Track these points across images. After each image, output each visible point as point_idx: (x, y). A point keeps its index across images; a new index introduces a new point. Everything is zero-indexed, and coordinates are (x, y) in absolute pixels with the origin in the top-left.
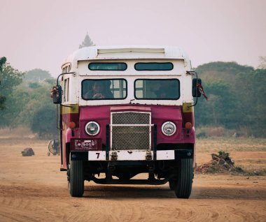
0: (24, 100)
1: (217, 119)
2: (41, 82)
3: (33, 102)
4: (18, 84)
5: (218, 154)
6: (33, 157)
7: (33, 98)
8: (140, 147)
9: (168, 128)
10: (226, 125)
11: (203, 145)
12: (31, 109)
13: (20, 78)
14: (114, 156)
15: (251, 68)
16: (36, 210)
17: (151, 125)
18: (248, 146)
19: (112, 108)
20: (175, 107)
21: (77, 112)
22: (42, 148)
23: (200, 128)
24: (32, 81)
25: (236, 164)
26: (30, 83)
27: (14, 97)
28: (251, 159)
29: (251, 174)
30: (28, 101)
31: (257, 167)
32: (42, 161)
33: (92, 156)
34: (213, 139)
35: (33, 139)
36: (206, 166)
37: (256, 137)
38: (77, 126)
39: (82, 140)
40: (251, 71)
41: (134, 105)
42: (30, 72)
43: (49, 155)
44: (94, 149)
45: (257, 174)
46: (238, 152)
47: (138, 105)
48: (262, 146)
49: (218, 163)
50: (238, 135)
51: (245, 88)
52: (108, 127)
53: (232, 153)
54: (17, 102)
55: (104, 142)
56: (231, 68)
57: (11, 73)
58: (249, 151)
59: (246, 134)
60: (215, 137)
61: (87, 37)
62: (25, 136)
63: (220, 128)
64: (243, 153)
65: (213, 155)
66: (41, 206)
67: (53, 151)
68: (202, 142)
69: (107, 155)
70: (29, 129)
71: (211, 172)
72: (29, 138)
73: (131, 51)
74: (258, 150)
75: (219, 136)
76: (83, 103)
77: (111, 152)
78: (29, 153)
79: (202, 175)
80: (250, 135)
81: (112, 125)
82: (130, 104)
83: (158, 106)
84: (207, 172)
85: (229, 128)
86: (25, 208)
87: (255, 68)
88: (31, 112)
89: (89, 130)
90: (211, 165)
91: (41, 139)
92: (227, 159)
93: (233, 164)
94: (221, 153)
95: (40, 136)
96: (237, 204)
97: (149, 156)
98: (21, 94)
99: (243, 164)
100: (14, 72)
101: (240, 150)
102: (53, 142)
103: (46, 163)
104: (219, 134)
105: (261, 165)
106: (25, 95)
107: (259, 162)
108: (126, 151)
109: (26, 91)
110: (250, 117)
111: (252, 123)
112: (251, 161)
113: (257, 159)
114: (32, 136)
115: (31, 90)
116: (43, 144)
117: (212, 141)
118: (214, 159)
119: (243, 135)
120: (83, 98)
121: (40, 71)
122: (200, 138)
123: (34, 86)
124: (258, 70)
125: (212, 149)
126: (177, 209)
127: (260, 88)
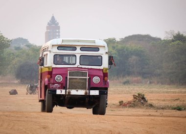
0: (11, 58)
1: (137, 72)
2: (22, 46)
3: (17, 59)
4: (8, 47)
5: (137, 95)
6: (16, 95)
7: (17, 56)
8: (82, 89)
9: (96, 80)
10: (143, 76)
11: (127, 89)
12: (16, 64)
13: (9, 43)
14: (69, 92)
15: (160, 39)
16: (18, 130)
17: (88, 77)
18: (157, 90)
19: (69, 69)
20: (99, 70)
21: (51, 70)
22: (22, 90)
23: (126, 78)
24: (17, 45)
25: (149, 102)
26: (15, 47)
27: (5, 56)
28: (159, 98)
29: (158, 108)
30: (13, 59)
31: (163, 104)
32: (23, 98)
33: (58, 92)
34: (134, 85)
35: (16, 84)
36: (129, 103)
37: (162, 84)
38: (51, 77)
39: (54, 84)
40: (160, 41)
41: (79, 68)
42: (15, 40)
43: (27, 94)
44: (59, 88)
45: (163, 109)
46: (150, 94)
47: (81, 68)
48: (166, 90)
49: (137, 100)
50: (151, 83)
51: (155, 52)
52: (67, 78)
53: (146, 94)
54: (6, 59)
55: (64, 85)
56: (147, 39)
57: (3, 40)
58: (157, 93)
59: (156, 82)
60: (135, 84)
61: (53, 18)
62: (12, 82)
63: (139, 78)
64: (154, 94)
65: (134, 96)
66: (21, 128)
67: (30, 91)
68: (127, 87)
69: (66, 92)
70: (14, 77)
71: (132, 107)
72: (14, 83)
73: (78, 41)
74: (164, 92)
75: (138, 83)
76: (54, 66)
77: (67, 90)
78: (14, 93)
79: (126, 109)
80: (158, 83)
81: (68, 77)
82: (77, 67)
83: (91, 69)
84: (130, 107)
85: (145, 78)
86: (11, 129)
87: (162, 39)
88: (16, 66)
89: (57, 79)
90: (133, 102)
91: (22, 84)
92: (143, 98)
93: (147, 101)
94: (139, 94)
95: (21, 81)
96: (149, 128)
97: (86, 93)
98: (9, 54)
99: (153, 102)
100: (5, 39)
101: (152, 92)
102: (30, 86)
103: (24, 99)
104: (138, 82)
105: (166, 102)
106: (12, 55)
107: (164, 100)
108: (75, 90)
109: (12, 52)
110: (158, 71)
111: (159, 75)
112: (158, 100)
113: (163, 99)
114: (16, 82)
115: (16, 51)
116: (23, 87)
117: (134, 87)
118: (135, 98)
119: (153, 82)
120: (54, 64)
121: (22, 39)
122: (126, 84)
123: (18, 48)
124: (164, 40)
125: (133, 92)
126: (111, 131)
127: (165, 52)
